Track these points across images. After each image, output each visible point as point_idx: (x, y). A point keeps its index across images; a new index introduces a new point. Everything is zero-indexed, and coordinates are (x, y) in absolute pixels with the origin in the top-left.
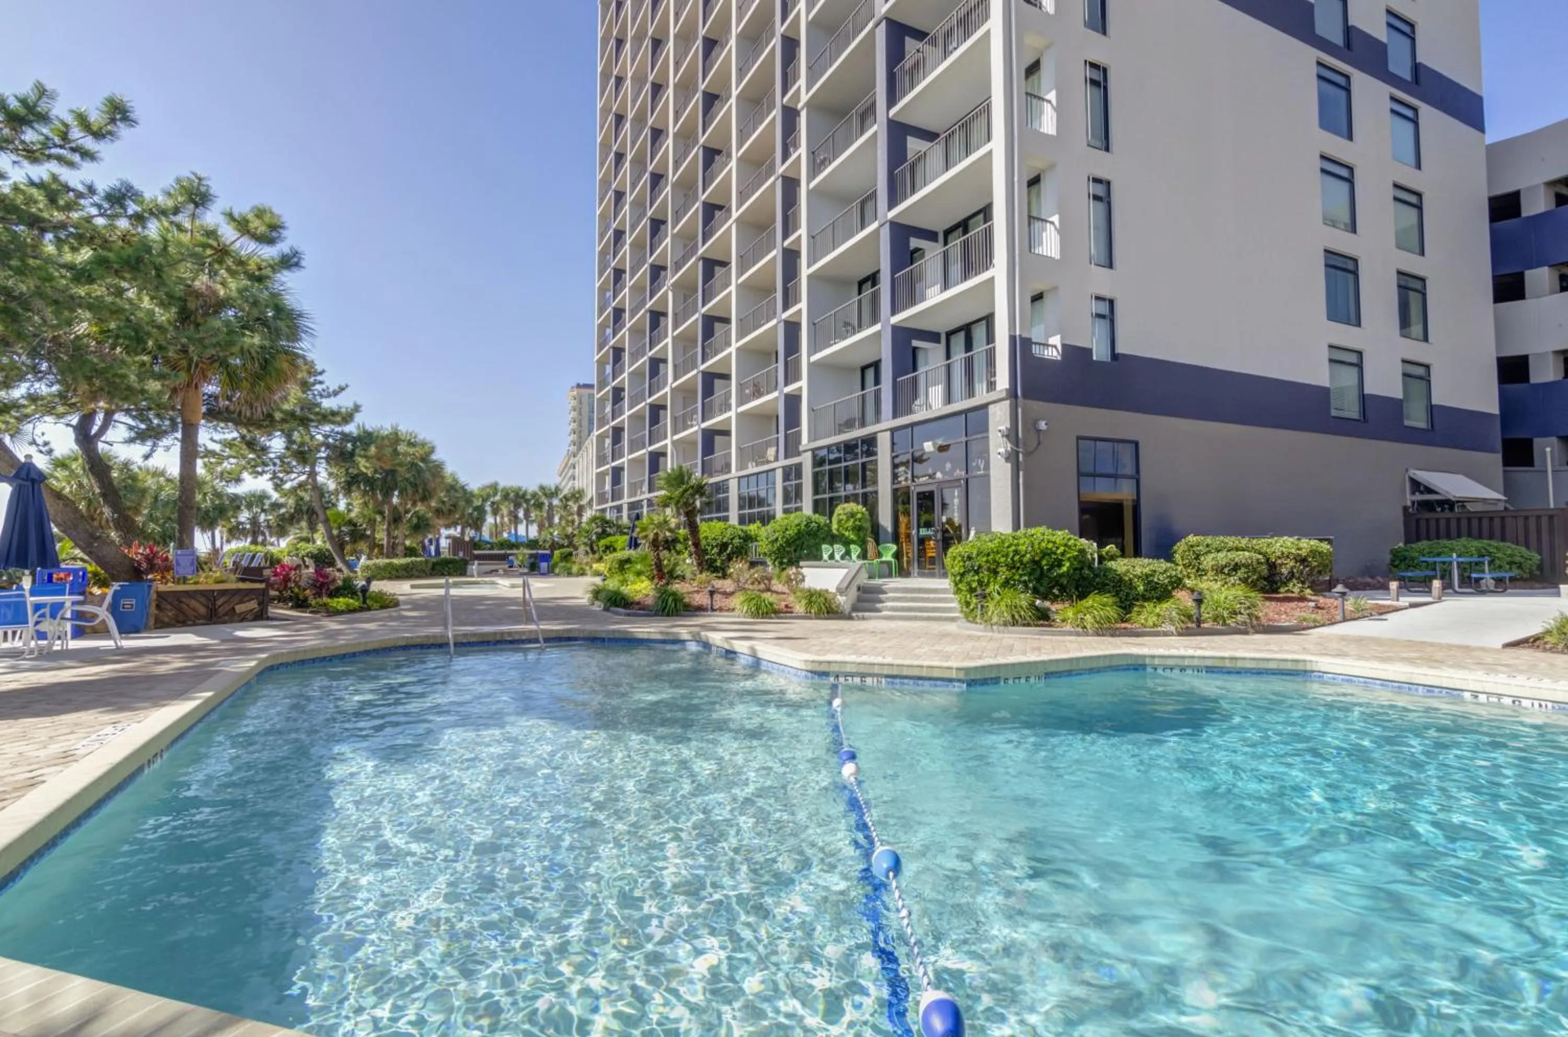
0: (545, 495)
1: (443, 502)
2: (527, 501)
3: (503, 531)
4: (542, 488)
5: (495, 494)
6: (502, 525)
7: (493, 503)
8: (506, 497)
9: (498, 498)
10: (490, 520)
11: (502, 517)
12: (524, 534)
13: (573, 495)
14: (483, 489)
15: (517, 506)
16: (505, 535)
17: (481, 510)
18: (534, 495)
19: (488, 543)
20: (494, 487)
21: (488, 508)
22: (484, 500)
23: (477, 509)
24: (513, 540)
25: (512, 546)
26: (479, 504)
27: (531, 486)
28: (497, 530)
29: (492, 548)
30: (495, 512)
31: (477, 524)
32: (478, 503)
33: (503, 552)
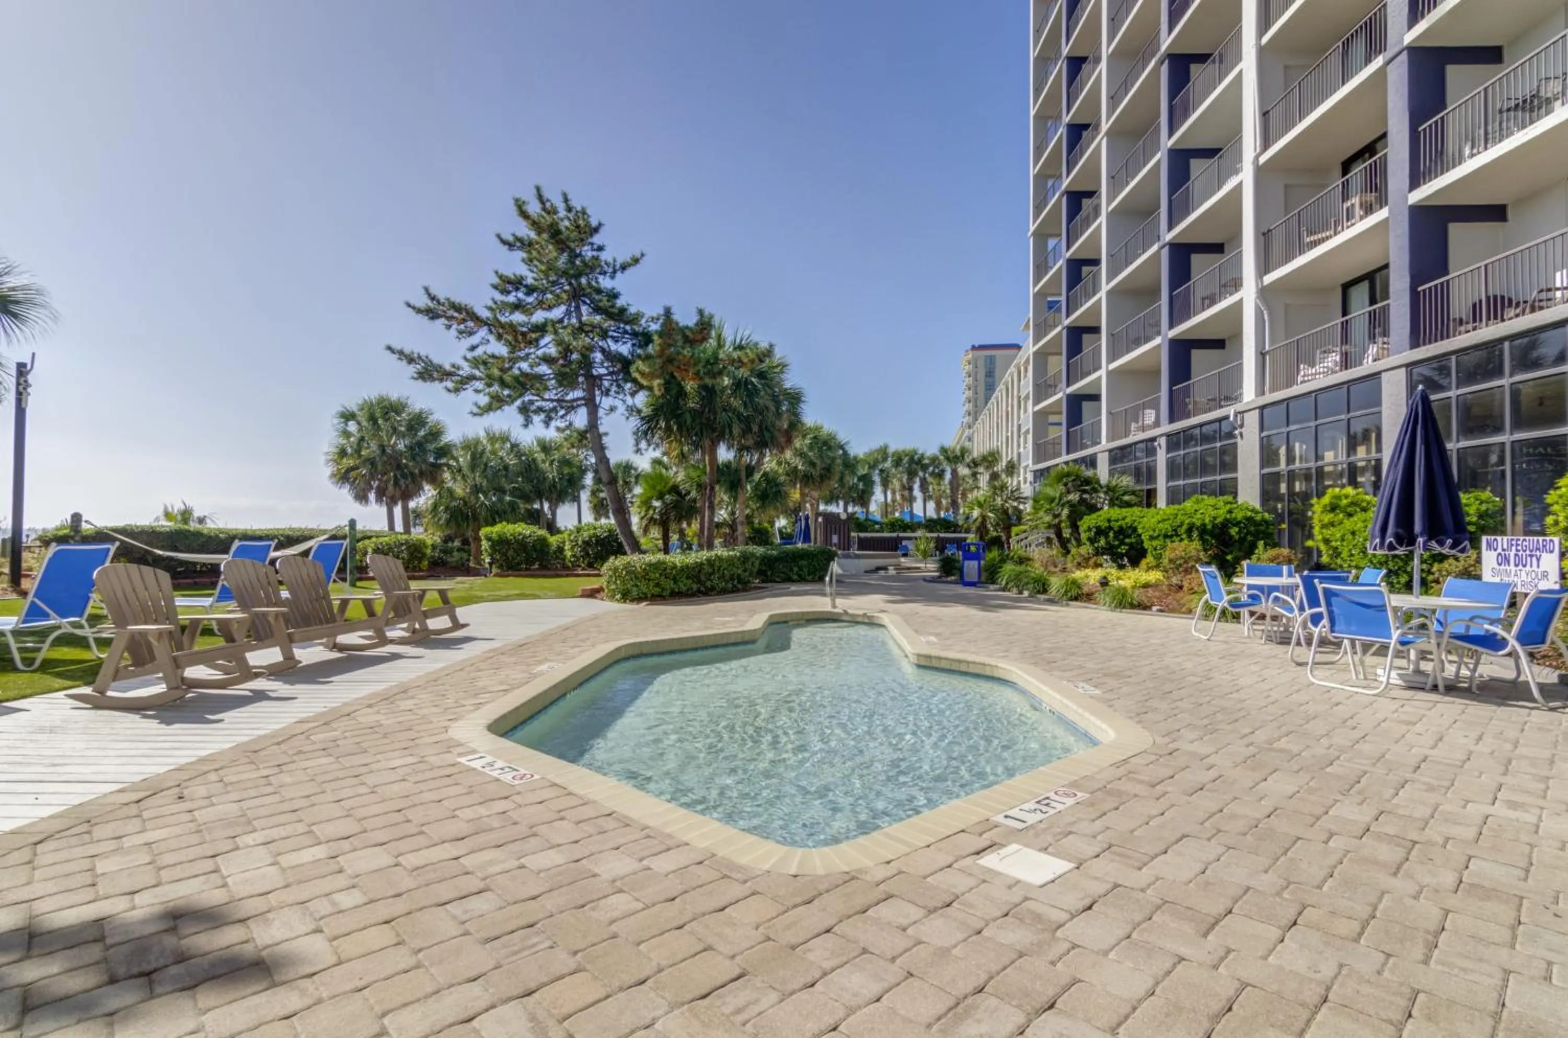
0: (948, 458)
1: (813, 464)
2: (924, 468)
3: (894, 510)
4: (944, 450)
5: (885, 459)
6: (894, 501)
7: (882, 471)
8: (898, 462)
9: (888, 464)
10: (878, 491)
11: (894, 493)
12: (922, 514)
13: (984, 458)
14: (871, 454)
15: (912, 474)
16: (897, 515)
17: (867, 480)
18: (934, 460)
19: (876, 523)
20: (883, 452)
21: (877, 478)
22: (872, 467)
23: (863, 478)
24: (907, 519)
25: (906, 527)
26: (865, 472)
27: (930, 449)
28: (886, 508)
29: (881, 530)
30: (885, 484)
31: (863, 498)
32: (862, 471)
33: (894, 535)
